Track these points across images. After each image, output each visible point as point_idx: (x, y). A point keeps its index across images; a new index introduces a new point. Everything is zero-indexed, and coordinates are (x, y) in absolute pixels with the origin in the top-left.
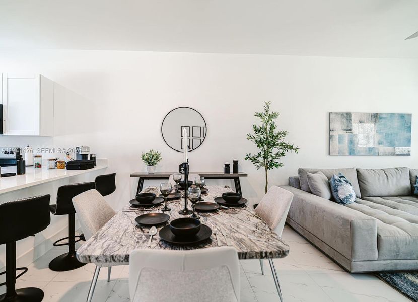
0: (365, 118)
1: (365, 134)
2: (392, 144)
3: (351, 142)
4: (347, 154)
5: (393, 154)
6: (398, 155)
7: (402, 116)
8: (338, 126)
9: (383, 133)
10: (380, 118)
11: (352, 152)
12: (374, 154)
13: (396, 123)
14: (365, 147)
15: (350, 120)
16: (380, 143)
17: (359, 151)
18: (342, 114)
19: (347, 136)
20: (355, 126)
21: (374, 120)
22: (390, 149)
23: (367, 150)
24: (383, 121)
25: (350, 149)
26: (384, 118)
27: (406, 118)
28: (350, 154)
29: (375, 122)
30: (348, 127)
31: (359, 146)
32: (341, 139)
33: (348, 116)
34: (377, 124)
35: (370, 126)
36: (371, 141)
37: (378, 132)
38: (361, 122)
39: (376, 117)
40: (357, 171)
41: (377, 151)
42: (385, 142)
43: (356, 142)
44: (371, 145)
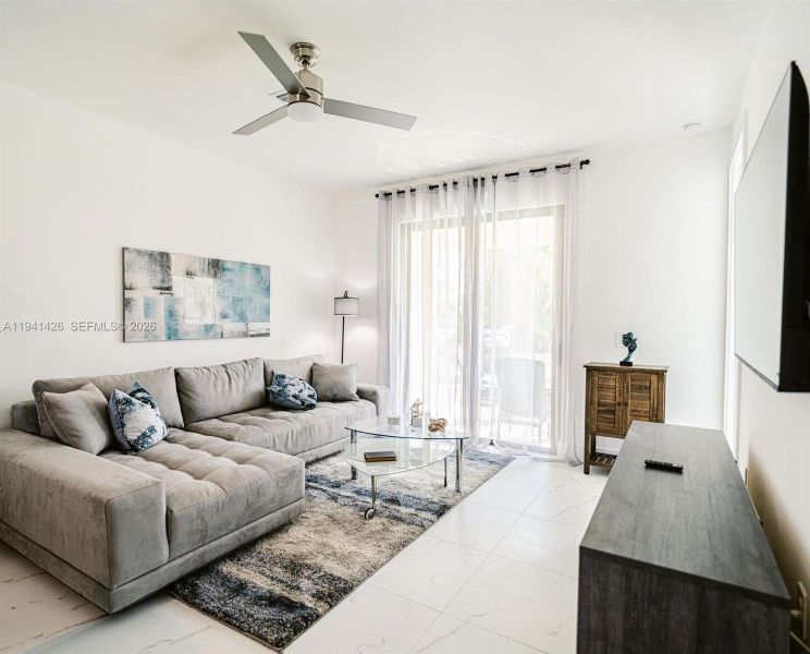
0: (196, 267)
1: (197, 298)
2: (242, 318)
3: (171, 314)
4: (164, 338)
5: (245, 335)
6: (252, 336)
7: (257, 269)
8: (143, 279)
9: (228, 297)
10: (224, 269)
11: (173, 334)
12: (215, 337)
13: (249, 280)
14: (198, 322)
15: (169, 268)
16: (225, 316)
17: (187, 333)
18: (151, 255)
19: (161, 301)
20: (178, 280)
21: (212, 272)
22: (240, 327)
23: (203, 329)
24: (228, 275)
25: (169, 329)
26: (229, 270)
27: (263, 273)
28: (169, 338)
29: (215, 275)
30: (163, 281)
31: (188, 322)
32: (149, 307)
33: (163, 260)
34: (218, 281)
35: (206, 282)
36: (209, 312)
37: (221, 295)
38: (189, 274)
39: (216, 267)
40: (177, 374)
41: (219, 331)
42: (232, 314)
43: (181, 313)
44: (209, 321)
